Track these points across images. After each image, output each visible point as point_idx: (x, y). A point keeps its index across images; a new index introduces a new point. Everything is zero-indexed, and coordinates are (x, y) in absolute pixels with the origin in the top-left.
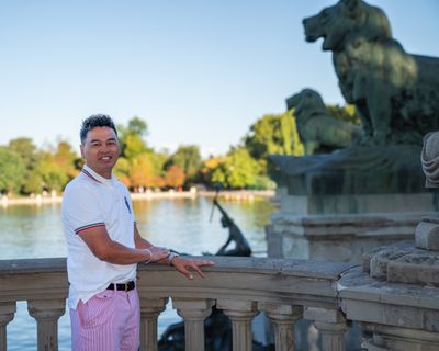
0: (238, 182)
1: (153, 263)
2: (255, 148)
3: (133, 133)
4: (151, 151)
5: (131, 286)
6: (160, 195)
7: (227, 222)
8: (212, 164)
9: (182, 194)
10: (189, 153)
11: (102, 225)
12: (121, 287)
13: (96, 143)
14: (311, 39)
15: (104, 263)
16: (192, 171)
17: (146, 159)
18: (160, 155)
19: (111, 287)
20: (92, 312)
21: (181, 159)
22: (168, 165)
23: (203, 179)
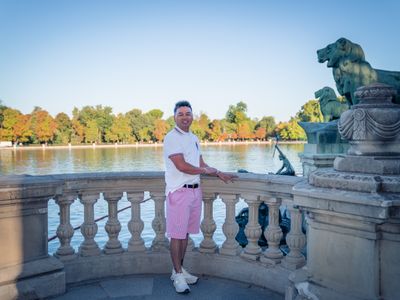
0: (294, 136)
1: (209, 175)
2: (304, 118)
3: (239, 110)
4: (248, 119)
5: (196, 186)
6: (253, 142)
7: (282, 157)
8: (281, 127)
9: (264, 142)
10: (269, 120)
11: (181, 155)
12: (190, 186)
13: (181, 114)
14: (321, 61)
15: (182, 173)
16: (270, 130)
17: (246, 123)
18: (253, 122)
19: (185, 186)
20: (174, 198)
21: (264, 124)
22: (257, 127)
23: (275, 134)
